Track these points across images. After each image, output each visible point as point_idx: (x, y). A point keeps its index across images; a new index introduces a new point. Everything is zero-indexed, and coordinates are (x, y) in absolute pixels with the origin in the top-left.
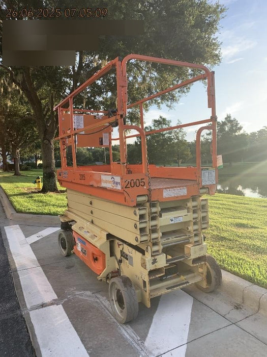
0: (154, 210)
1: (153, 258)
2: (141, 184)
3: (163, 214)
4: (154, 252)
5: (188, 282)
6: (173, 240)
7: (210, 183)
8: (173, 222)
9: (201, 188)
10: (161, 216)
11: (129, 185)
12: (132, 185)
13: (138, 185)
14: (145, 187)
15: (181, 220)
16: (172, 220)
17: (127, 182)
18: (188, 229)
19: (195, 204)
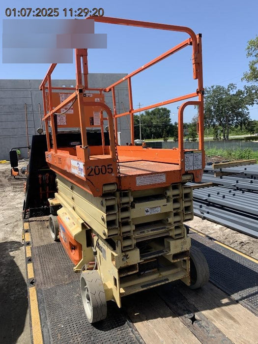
0: (125, 200)
1: (124, 254)
2: (108, 170)
3: (136, 205)
4: (124, 247)
5: (168, 280)
6: (149, 233)
7: (196, 168)
8: (148, 213)
9: (183, 175)
10: (133, 207)
11: (93, 173)
12: (97, 173)
13: (104, 172)
14: (113, 175)
15: (159, 210)
16: (147, 211)
17: (90, 169)
18: (168, 220)
19: (176, 192)
